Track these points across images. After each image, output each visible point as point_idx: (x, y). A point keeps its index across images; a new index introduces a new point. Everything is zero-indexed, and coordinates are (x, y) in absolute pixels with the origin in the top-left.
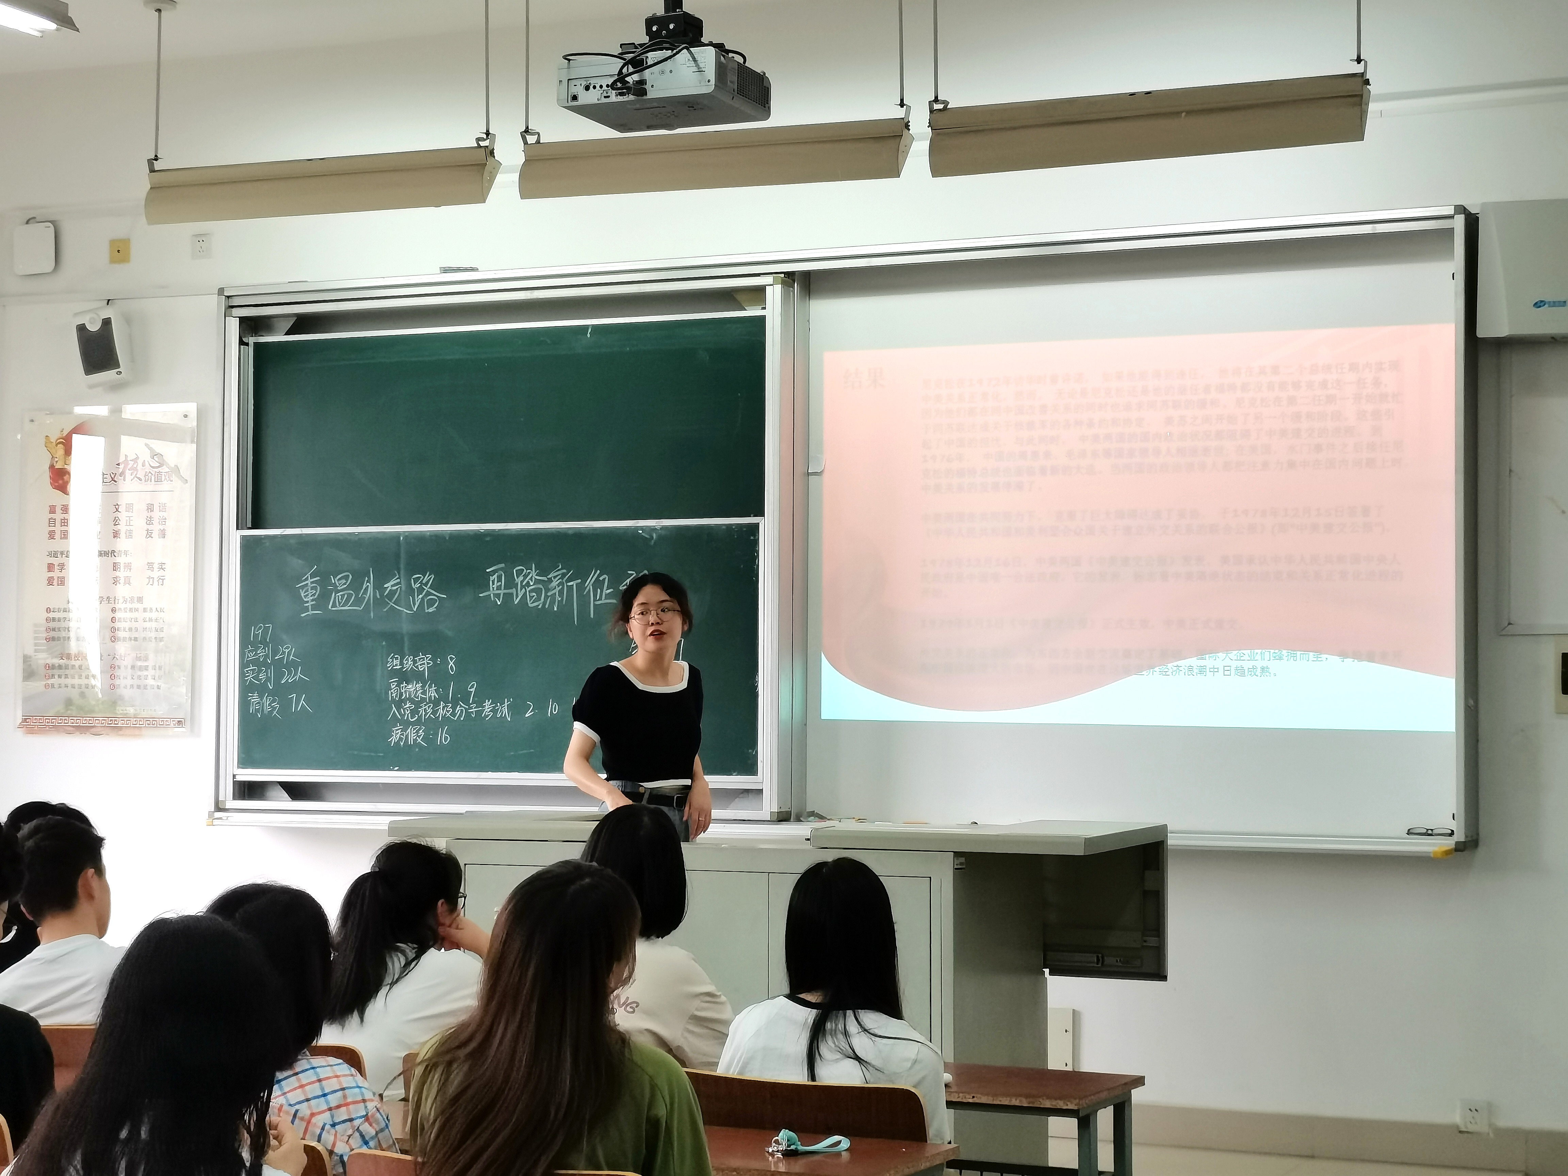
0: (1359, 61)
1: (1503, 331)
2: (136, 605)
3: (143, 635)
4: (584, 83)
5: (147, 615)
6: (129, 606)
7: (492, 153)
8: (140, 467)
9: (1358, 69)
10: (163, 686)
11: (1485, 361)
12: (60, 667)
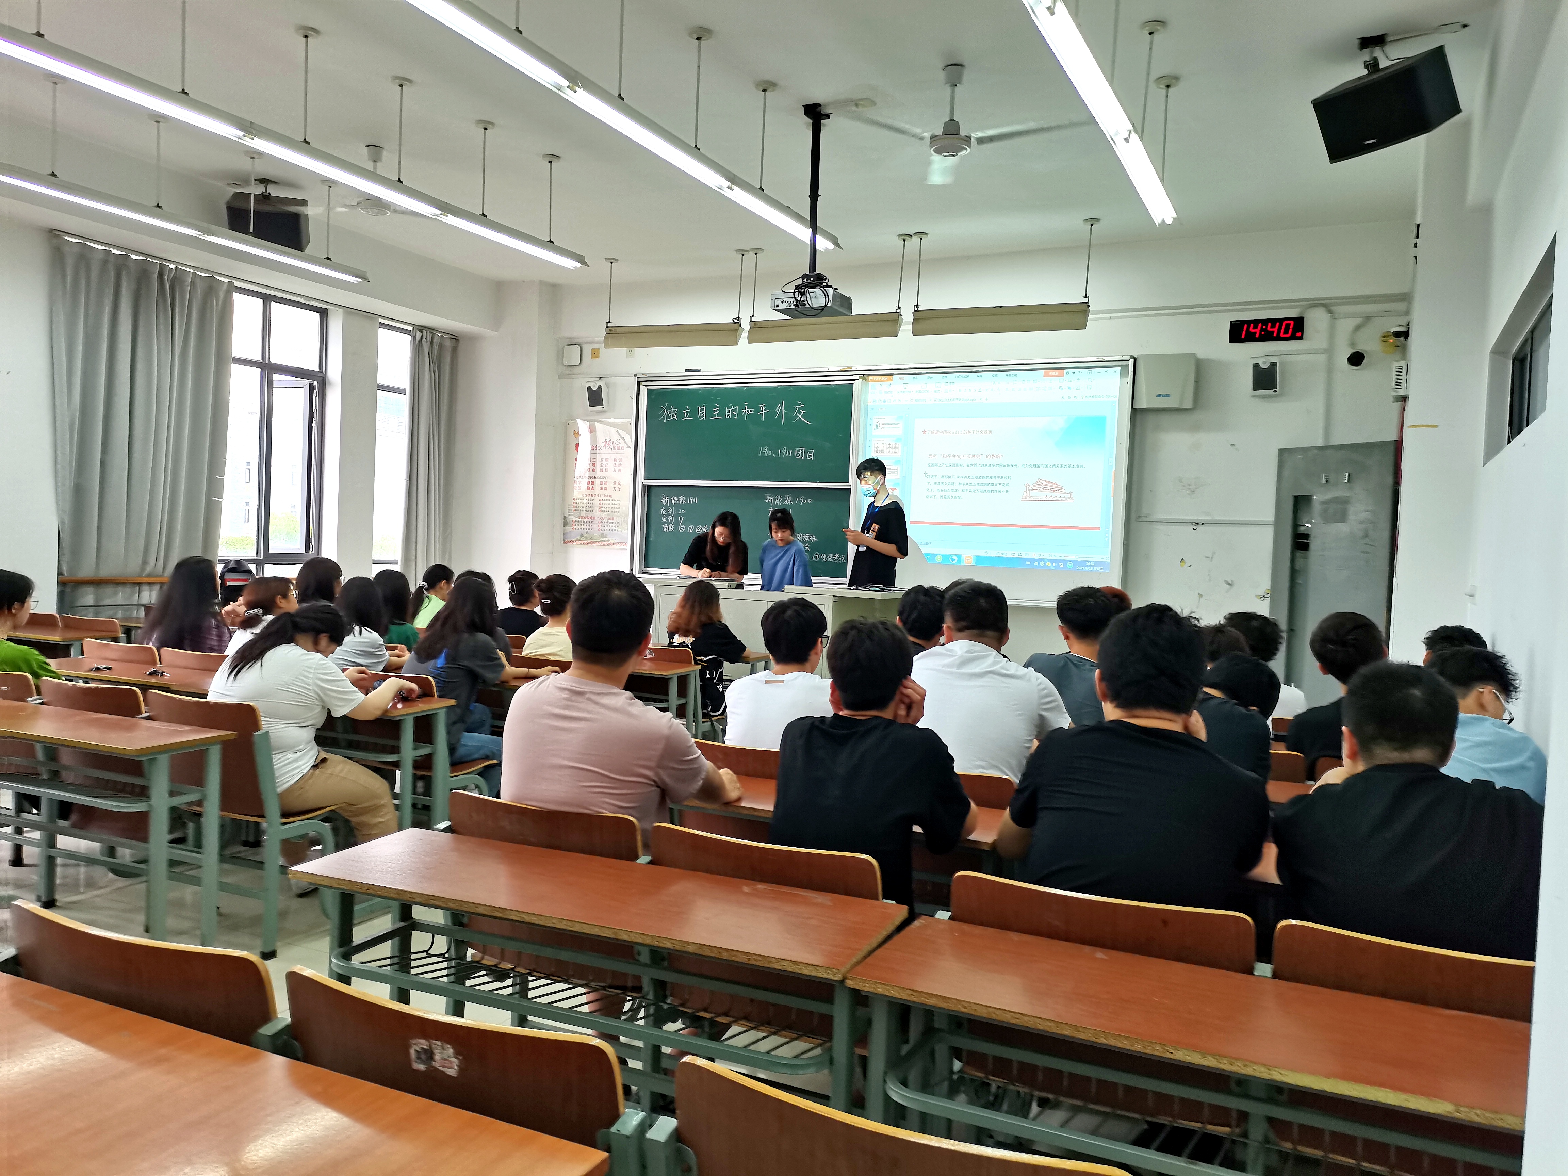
0: (1086, 297)
1: (1144, 406)
2: (609, 498)
3: (612, 510)
4: (782, 300)
5: (613, 502)
6: (606, 498)
7: (740, 326)
8: (611, 444)
9: (1086, 300)
10: (619, 530)
11: (1138, 417)
12: (579, 521)
